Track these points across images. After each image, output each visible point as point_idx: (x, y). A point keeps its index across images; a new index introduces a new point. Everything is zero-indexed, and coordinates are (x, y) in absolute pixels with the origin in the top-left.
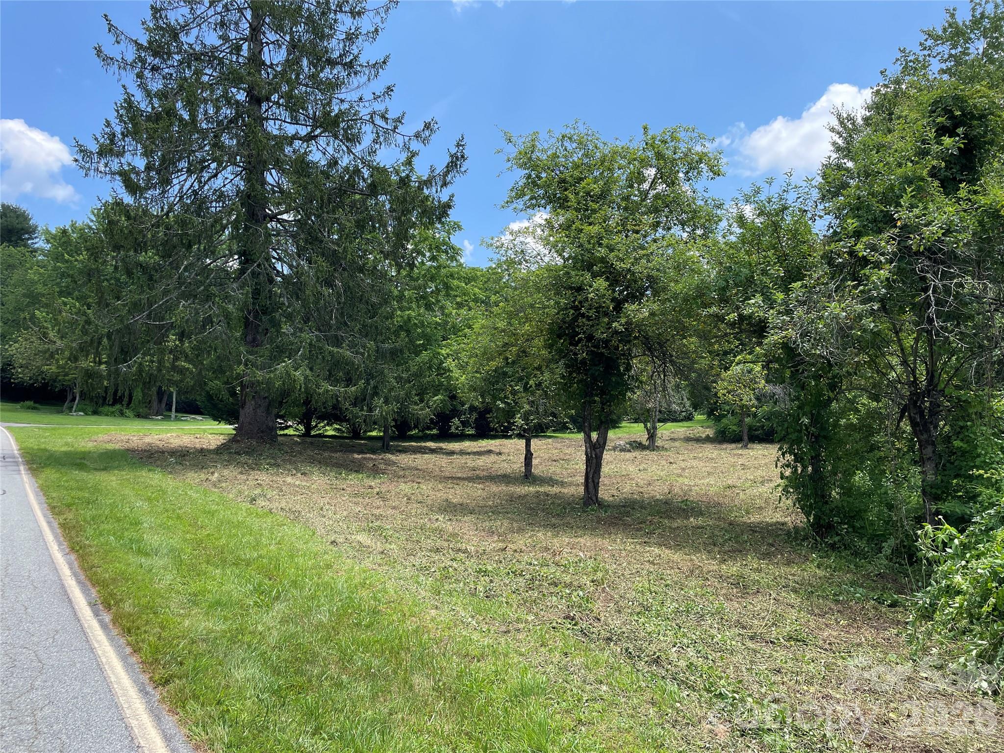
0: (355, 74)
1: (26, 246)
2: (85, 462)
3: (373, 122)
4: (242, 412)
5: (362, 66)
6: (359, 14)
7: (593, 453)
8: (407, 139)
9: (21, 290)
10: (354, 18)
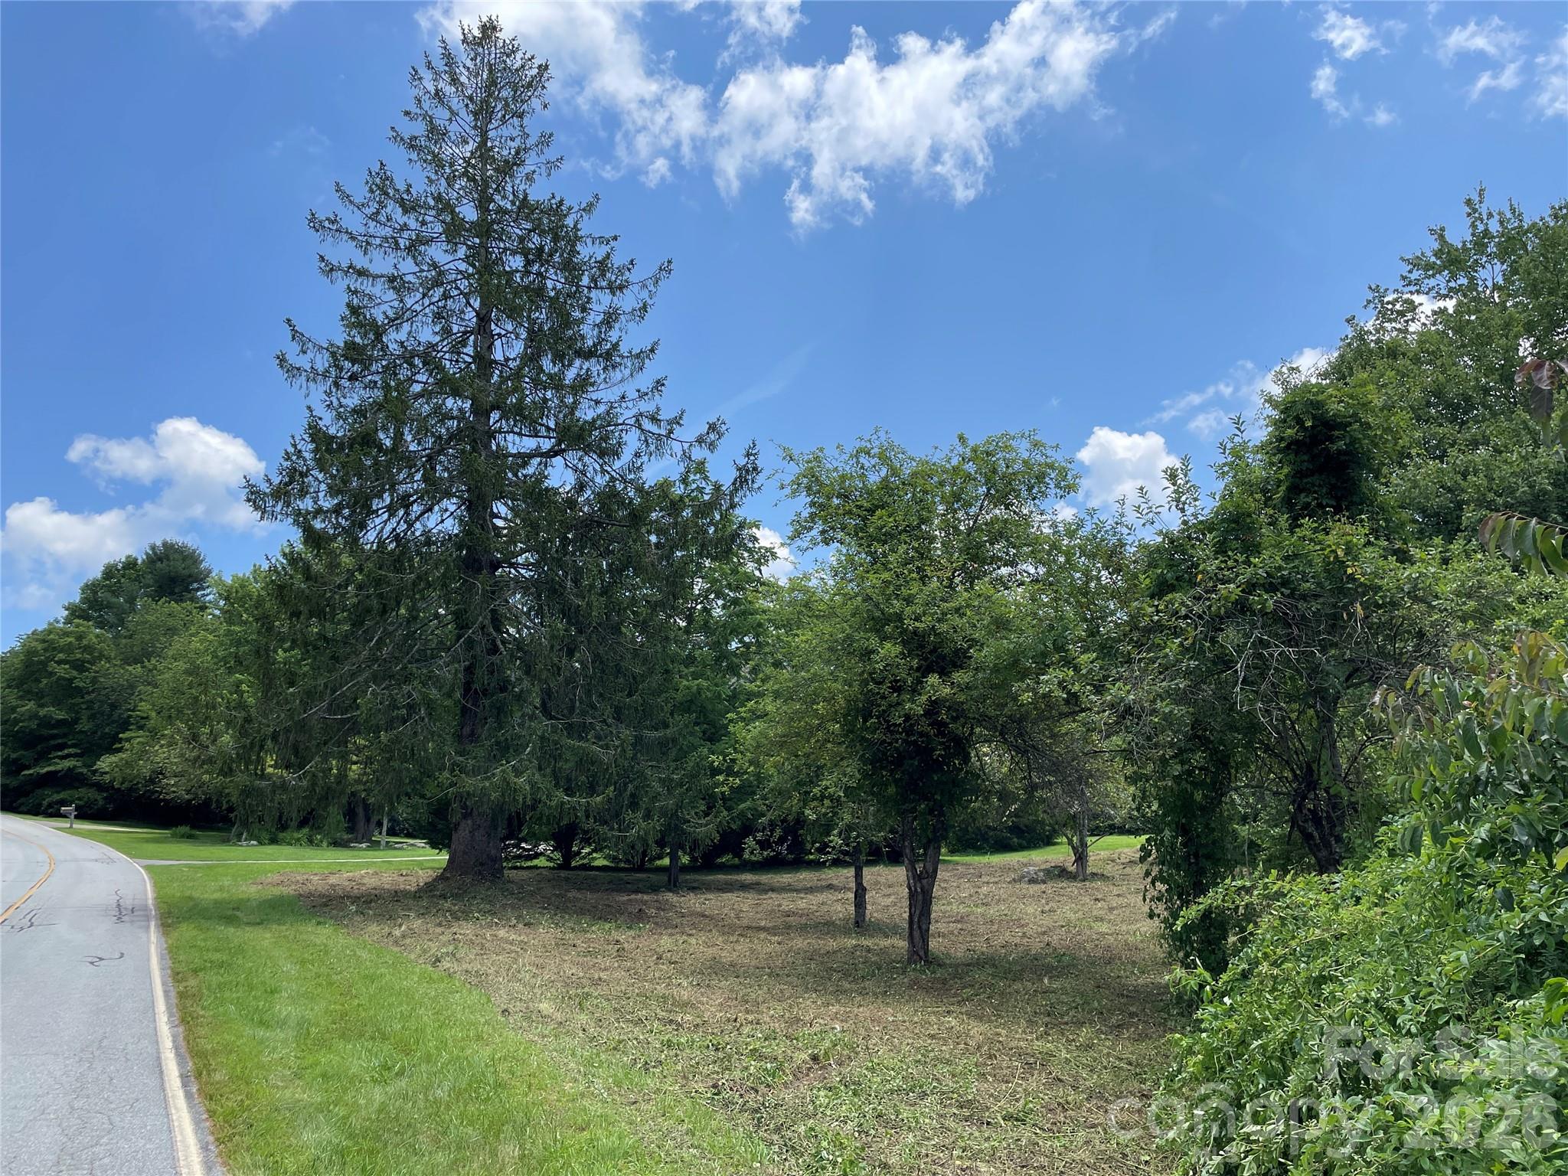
0: (614, 367)
1: (193, 600)
2: (238, 913)
3: (640, 427)
4: (454, 837)
5: (623, 357)
6: (621, 288)
7: (918, 885)
8: (686, 446)
9: (181, 665)
10: (614, 295)
